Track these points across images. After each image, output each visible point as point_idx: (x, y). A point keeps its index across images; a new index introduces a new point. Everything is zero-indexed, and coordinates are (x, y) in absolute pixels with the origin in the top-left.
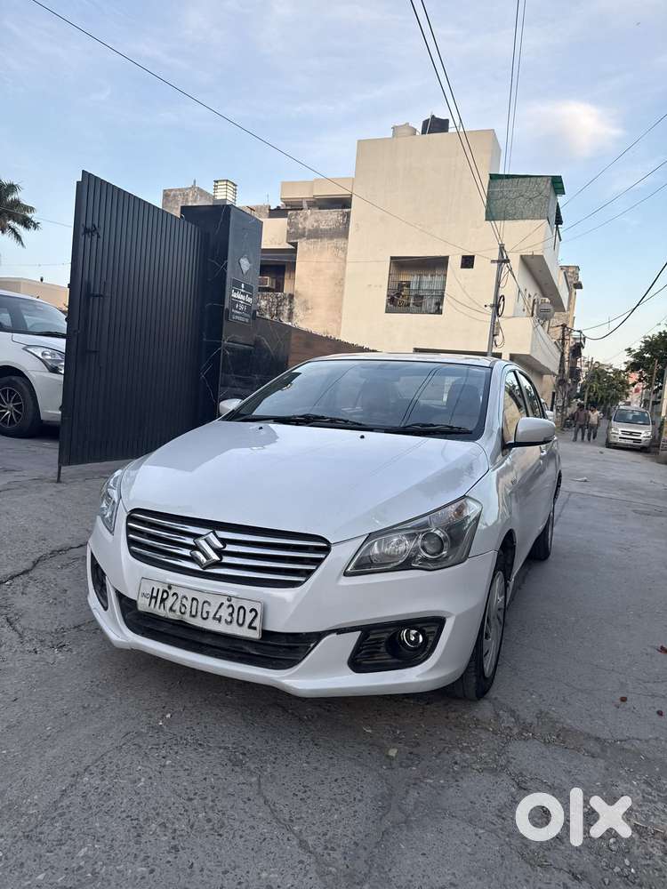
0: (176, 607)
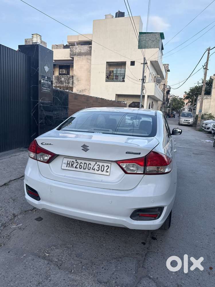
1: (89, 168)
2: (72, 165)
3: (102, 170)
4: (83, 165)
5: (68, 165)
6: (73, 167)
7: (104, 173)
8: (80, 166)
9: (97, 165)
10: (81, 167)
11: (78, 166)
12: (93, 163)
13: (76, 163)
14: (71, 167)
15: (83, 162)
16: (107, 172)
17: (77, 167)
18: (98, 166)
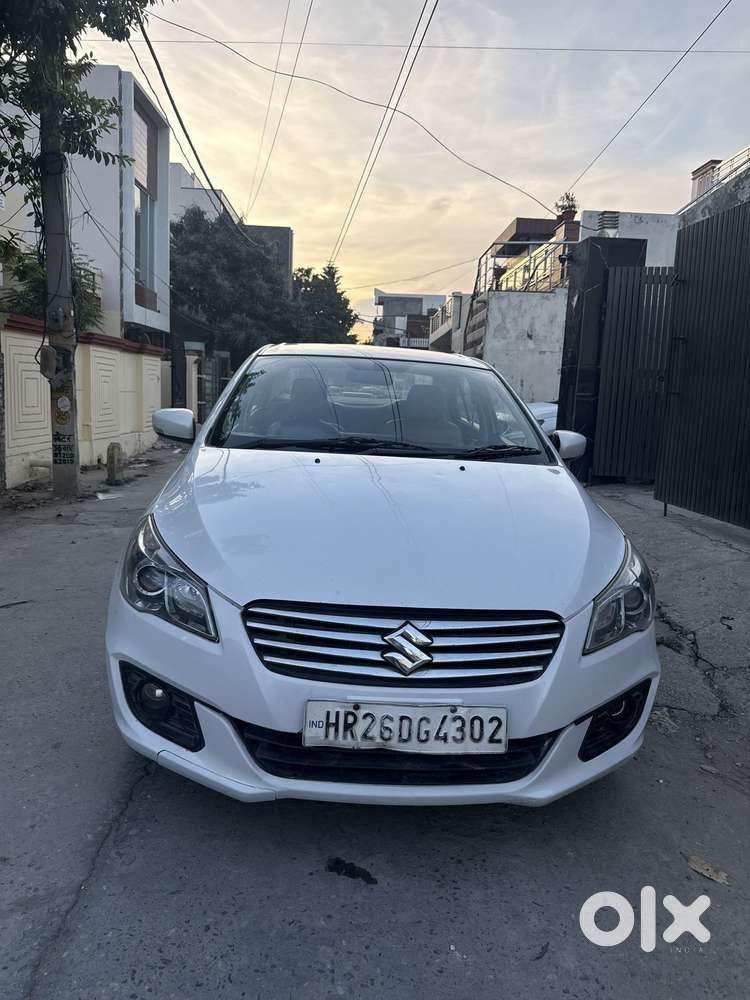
0: (375, 732)
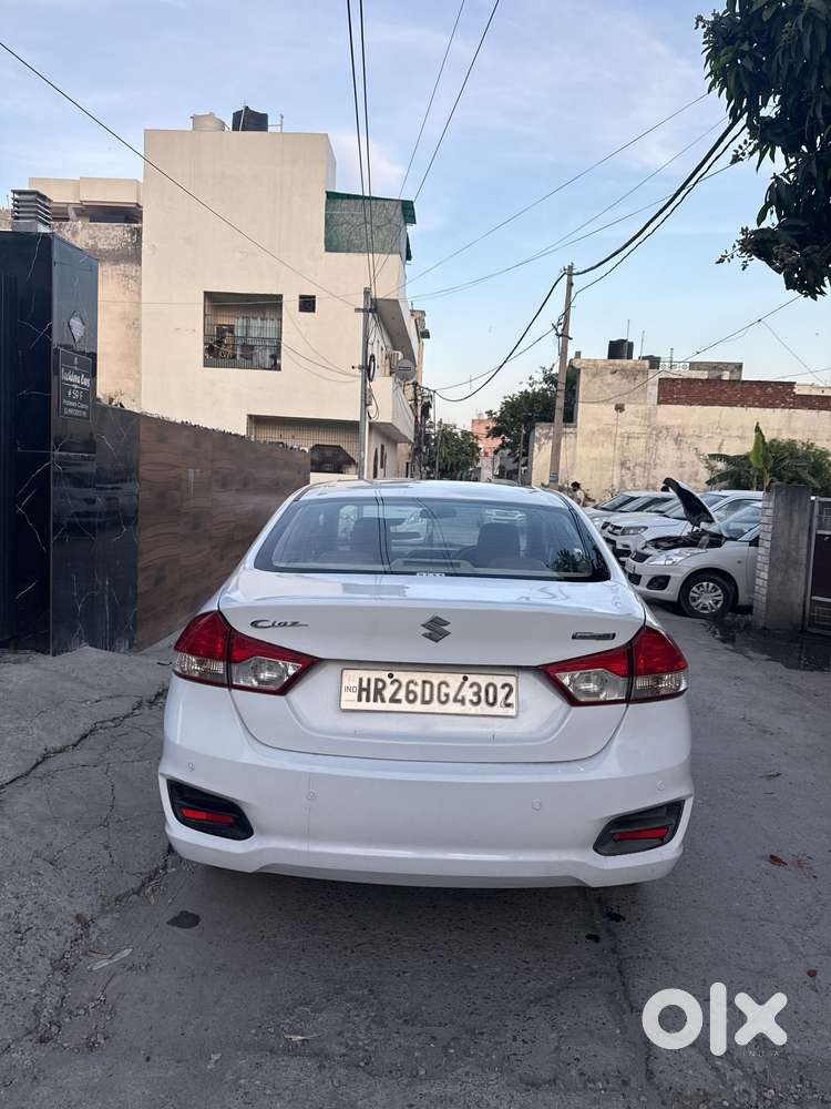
1: (443, 698)
2: (379, 692)
3: (491, 700)
4: (418, 690)
5: (364, 694)
6: (383, 701)
7: (498, 710)
8: (408, 692)
9: (471, 686)
10: (411, 697)
11: (401, 695)
12: (454, 680)
13: (392, 683)
14: (375, 700)
15: (419, 677)
16: (508, 705)
17: (397, 697)
18: (475, 689)
